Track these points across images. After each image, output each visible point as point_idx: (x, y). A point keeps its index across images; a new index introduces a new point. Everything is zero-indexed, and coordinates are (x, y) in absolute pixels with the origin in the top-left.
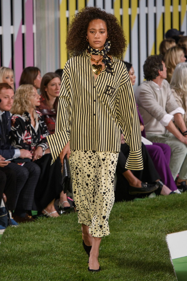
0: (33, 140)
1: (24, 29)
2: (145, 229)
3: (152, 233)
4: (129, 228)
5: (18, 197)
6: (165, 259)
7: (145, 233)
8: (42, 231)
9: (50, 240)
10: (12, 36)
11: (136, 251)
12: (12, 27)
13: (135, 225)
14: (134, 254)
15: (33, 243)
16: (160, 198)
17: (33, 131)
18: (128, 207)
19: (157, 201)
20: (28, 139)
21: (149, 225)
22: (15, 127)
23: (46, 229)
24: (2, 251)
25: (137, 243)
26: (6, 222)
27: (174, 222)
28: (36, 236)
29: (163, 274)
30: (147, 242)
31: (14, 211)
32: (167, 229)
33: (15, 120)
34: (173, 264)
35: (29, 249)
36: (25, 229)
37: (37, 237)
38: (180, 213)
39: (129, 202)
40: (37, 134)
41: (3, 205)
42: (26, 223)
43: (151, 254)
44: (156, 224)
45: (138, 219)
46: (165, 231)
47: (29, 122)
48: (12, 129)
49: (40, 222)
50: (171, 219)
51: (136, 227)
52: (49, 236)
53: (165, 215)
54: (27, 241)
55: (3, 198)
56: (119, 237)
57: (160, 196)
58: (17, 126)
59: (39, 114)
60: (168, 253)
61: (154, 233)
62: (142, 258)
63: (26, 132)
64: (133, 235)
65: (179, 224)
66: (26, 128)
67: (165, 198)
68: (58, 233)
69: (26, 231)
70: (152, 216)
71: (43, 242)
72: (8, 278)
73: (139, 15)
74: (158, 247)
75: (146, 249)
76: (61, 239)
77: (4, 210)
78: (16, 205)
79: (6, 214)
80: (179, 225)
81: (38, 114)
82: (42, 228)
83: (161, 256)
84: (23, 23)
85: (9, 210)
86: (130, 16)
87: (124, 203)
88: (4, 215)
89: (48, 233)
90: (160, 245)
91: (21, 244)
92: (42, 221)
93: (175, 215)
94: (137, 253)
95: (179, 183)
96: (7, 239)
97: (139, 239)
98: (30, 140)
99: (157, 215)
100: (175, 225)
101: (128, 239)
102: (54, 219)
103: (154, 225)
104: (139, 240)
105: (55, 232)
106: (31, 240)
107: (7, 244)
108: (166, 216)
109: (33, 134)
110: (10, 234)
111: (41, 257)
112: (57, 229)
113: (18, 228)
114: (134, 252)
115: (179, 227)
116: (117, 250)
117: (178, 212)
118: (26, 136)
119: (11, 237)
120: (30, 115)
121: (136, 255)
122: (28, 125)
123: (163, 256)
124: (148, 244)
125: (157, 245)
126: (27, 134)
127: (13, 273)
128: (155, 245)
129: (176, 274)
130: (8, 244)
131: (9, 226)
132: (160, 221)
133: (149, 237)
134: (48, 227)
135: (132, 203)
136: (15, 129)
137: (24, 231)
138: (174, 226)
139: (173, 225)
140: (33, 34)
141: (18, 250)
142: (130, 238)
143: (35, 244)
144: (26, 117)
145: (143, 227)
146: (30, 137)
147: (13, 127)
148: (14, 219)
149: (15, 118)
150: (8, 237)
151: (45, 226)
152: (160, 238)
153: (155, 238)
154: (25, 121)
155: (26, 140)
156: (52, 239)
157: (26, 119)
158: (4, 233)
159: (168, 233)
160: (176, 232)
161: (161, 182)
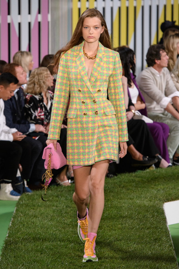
0: (45, 116)
1: (40, 18)
2: (145, 198)
3: (151, 202)
4: (131, 197)
5: (32, 167)
6: (162, 224)
7: (145, 202)
8: (53, 198)
9: (60, 206)
10: (30, 23)
11: (136, 217)
12: (29, 16)
13: (136, 194)
14: (134, 220)
15: (45, 208)
16: (158, 170)
17: (46, 108)
18: (130, 178)
19: (156, 173)
20: (41, 115)
21: (148, 194)
22: (29, 105)
23: (57, 196)
24: (17, 215)
25: (137, 210)
26: (21, 190)
27: (171, 192)
28: (47, 203)
29: (160, 238)
30: (147, 209)
31: (28, 180)
32: (164, 198)
33: (30, 98)
34: (169, 229)
35: (41, 214)
36: (38, 196)
37: (49, 204)
38: (176, 184)
39: (131, 174)
40: (49, 111)
41: (19, 175)
42: (39, 191)
43: (150, 220)
44: (154, 194)
45: (139, 189)
46: (162, 200)
47: (42, 100)
48: (27, 107)
49: (52, 190)
50: (168, 189)
51: (137, 196)
52: (59, 203)
53: (163, 185)
54: (40, 206)
55: (19, 168)
56: (122, 204)
57: (159, 168)
58: (31, 104)
59: (52, 94)
60: (165, 219)
61: (153, 201)
62: (141, 223)
63: (39, 109)
64: (134, 203)
65: (175, 193)
66: (39, 106)
67: (163, 171)
68: (67, 200)
69: (39, 198)
70: (152, 186)
71: (54, 208)
72: (22, 239)
73: (143, 7)
74: (156, 214)
75: (145, 215)
76: (70, 205)
77: (20, 179)
78: (30, 175)
79: (21, 182)
80: (175, 195)
81: (50, 94)
82: (53, 195)
83: (159, 222)
84: (39, 12)
85: (25, 179)
86: (135, 8)
87: (127, 174)
88: (19, 184)
89: (58, 200)
90: (157, 212)
91: (34, 209)
92: (53, 189)
93: (172, 186)
94: (137, 219)
95: (176, 157)
96: (22, 205)
97: (139, 206)
98: (42, 117)
99: (155, 185)
100: (172, 194)
101: (130, 206)
102: (64, 188)
103: (153, 194)
104: (139, 208)
105: (64, 199)
106: (43, 206)
107: (21, 209)
108: (164, 187)
109: (46, 111)
110: (25, 200)
111: (52, 221)
112: (66, 197)
113: (32, 195)
114: (134, 218)
115: (175, 197)
116: (119, 216)
117: (175, 183)
118: (39, 113)
119: (26, 203)
120: (43, 94)
121: (136, 220)
122: (41, 103)
123: (160, 222)
124: (147, 211)
125: (156, 212)
126: (41, 111)
127: (27, 235)
128: (153, 212)
129: (171, 238)
130: (23, 209)
131: (24, 193)
132: (158, 190)
133: (149, 205)
134: (59, 194)
135: (133, 174)
136: (30, 106)
137: (37, 198)
138: (170, 196)
139: (170, 194)
140: (48, 22)
141: (31, 215)
142: (131, 206)
143: (46, 210)
144: (40, 96)
145: (143, 196)
146: (43, 113)
147: (27, 105)
148: (29, 187)
149: (29, 96)
150: (23, 203)
151: (56, 194)
152: (158, 206)
153: (153, 206)
154: (38, 99)
155: (39, 116)
156: (62, 206)
157: (39, 98)
158: (20, 199)
159: (166, 202)
160: (172, 201)
161: (160, 157)
